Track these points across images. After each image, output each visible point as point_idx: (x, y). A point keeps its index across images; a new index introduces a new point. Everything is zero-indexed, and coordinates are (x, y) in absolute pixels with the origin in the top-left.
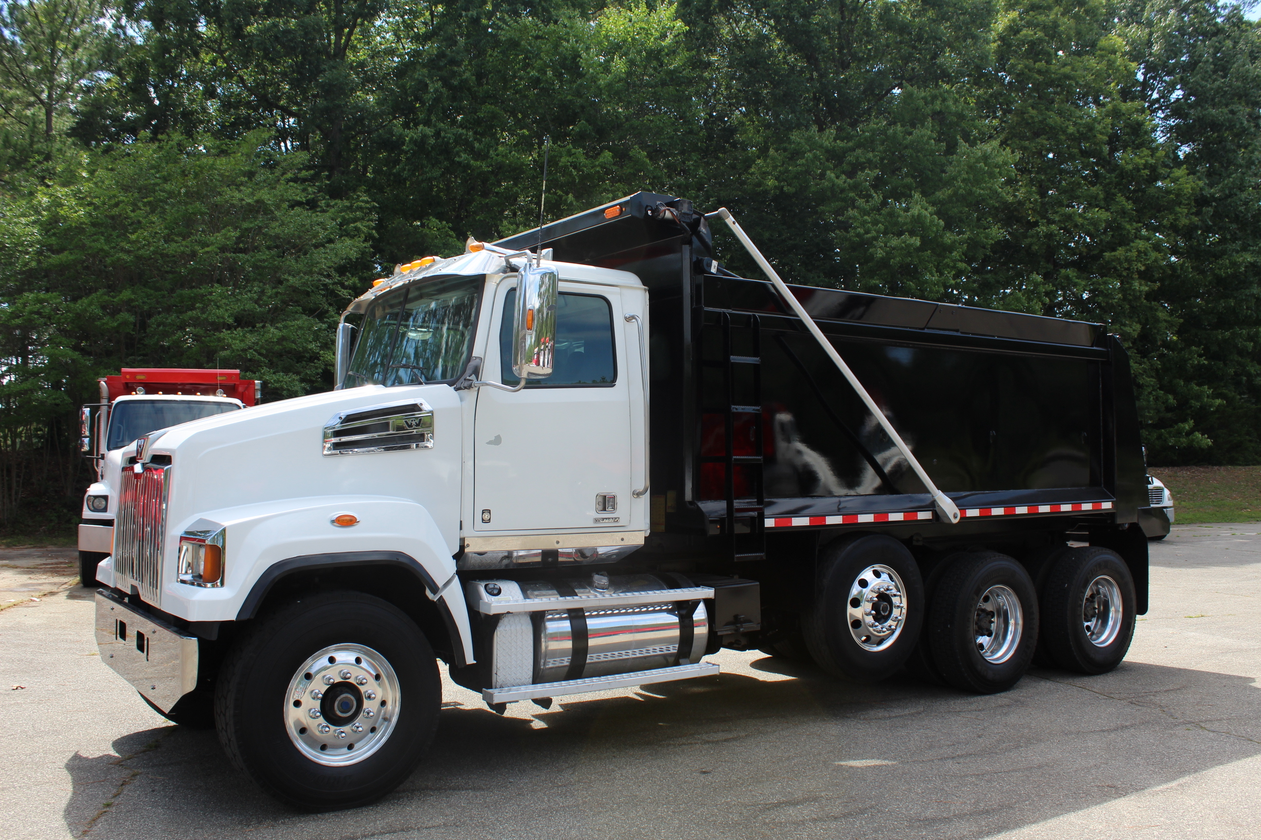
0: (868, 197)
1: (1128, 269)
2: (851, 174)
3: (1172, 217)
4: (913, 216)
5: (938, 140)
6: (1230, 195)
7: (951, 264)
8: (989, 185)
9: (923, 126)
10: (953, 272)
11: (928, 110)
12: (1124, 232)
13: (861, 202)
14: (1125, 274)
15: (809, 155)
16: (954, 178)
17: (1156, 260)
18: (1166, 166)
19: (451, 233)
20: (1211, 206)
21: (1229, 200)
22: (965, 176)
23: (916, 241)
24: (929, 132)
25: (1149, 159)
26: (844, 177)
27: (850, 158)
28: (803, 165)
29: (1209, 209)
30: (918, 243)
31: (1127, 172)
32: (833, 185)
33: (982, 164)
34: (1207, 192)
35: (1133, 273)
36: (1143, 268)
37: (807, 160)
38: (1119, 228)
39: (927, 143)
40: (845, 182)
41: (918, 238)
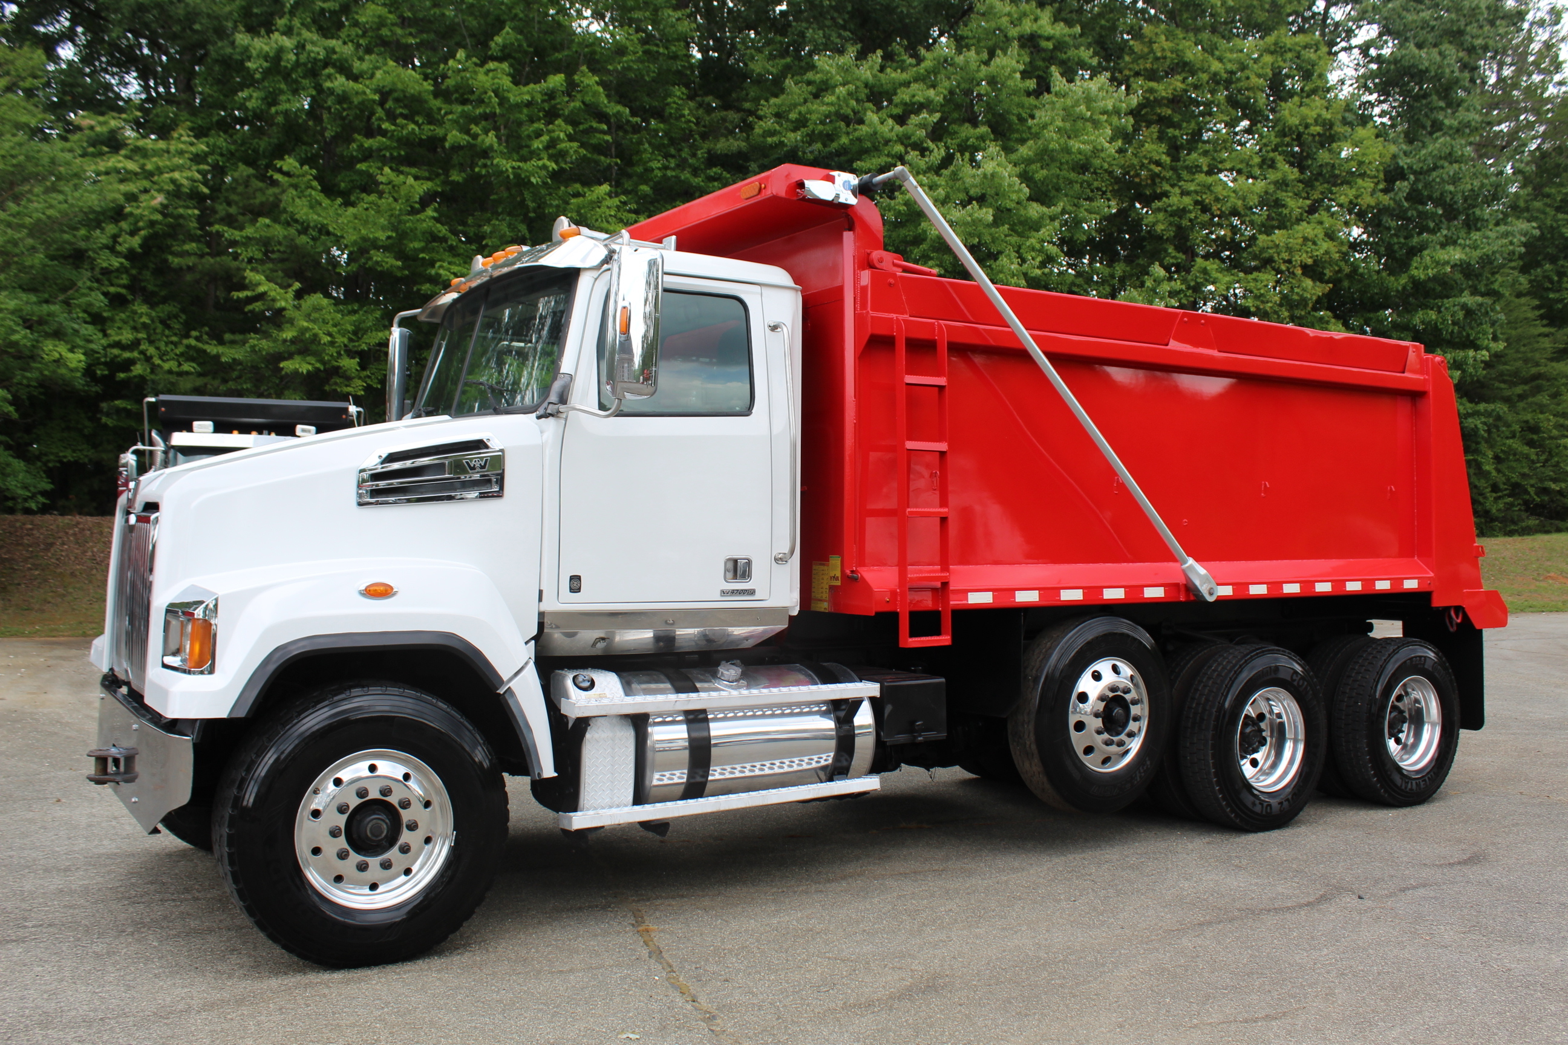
0: (923, 151)
1: (1289, 262)
2: (901, 120)
3: (1351, 193)
4: (985, 176)
5: (1025, 75)
6: (1435, 168)
7: (1038, 246)
8: (1093, 138)
9: (1005, 54)
10: (1039, 259)
11: (1014, 32)
12: (1285, 211)
13: (913, 155)
14: (1283, 268)
15: (841, 91)
16: (1045, 126)
17: (1327, 252)
18: (1345, 122)
19: (315, 183)
20: (1408, 179)
21: (1434, 174)
22: (1059, 123)
23: (987, 214)
24: (1014, 62)
25: (1324, 112)
26: (890, 121)
27: (904, 95)
28: (832, 104)
29: (1406, 183)
30: (991, 218)
31: (1290, 129)
32: (875, 133)
33: (1083, 108)
34: (1403, 162)
35: (1295, 267)
36: (1310, 261)
37: (838, 98)
38: (1278, 204)
39: (1010, 77)
40: (892, 130)
41: (991, 211)
